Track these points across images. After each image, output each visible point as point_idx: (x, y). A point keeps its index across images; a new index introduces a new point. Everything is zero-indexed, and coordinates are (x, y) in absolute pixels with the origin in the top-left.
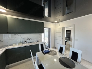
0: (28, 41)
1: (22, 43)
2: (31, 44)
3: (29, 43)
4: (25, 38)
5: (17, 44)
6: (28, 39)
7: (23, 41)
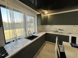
0: (59, 31)
2: (61, 34)
4: (57, 28)
6: (59, 30)
7: (55, 30)
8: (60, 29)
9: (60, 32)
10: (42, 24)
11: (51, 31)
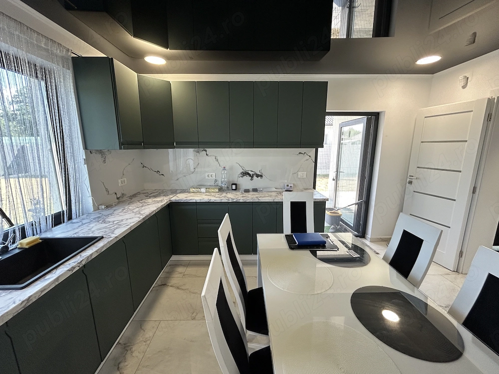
0: (245, 182)
1: (221, 190)
2: (251, 197)
3: (247, 191)
4: (232, 168)
5: (203, 190)
6: (245, 174)
7: (223, 178)
8: (248, 169)
9: (250, 187)
10: (127, 143)
11: (199, 186)
